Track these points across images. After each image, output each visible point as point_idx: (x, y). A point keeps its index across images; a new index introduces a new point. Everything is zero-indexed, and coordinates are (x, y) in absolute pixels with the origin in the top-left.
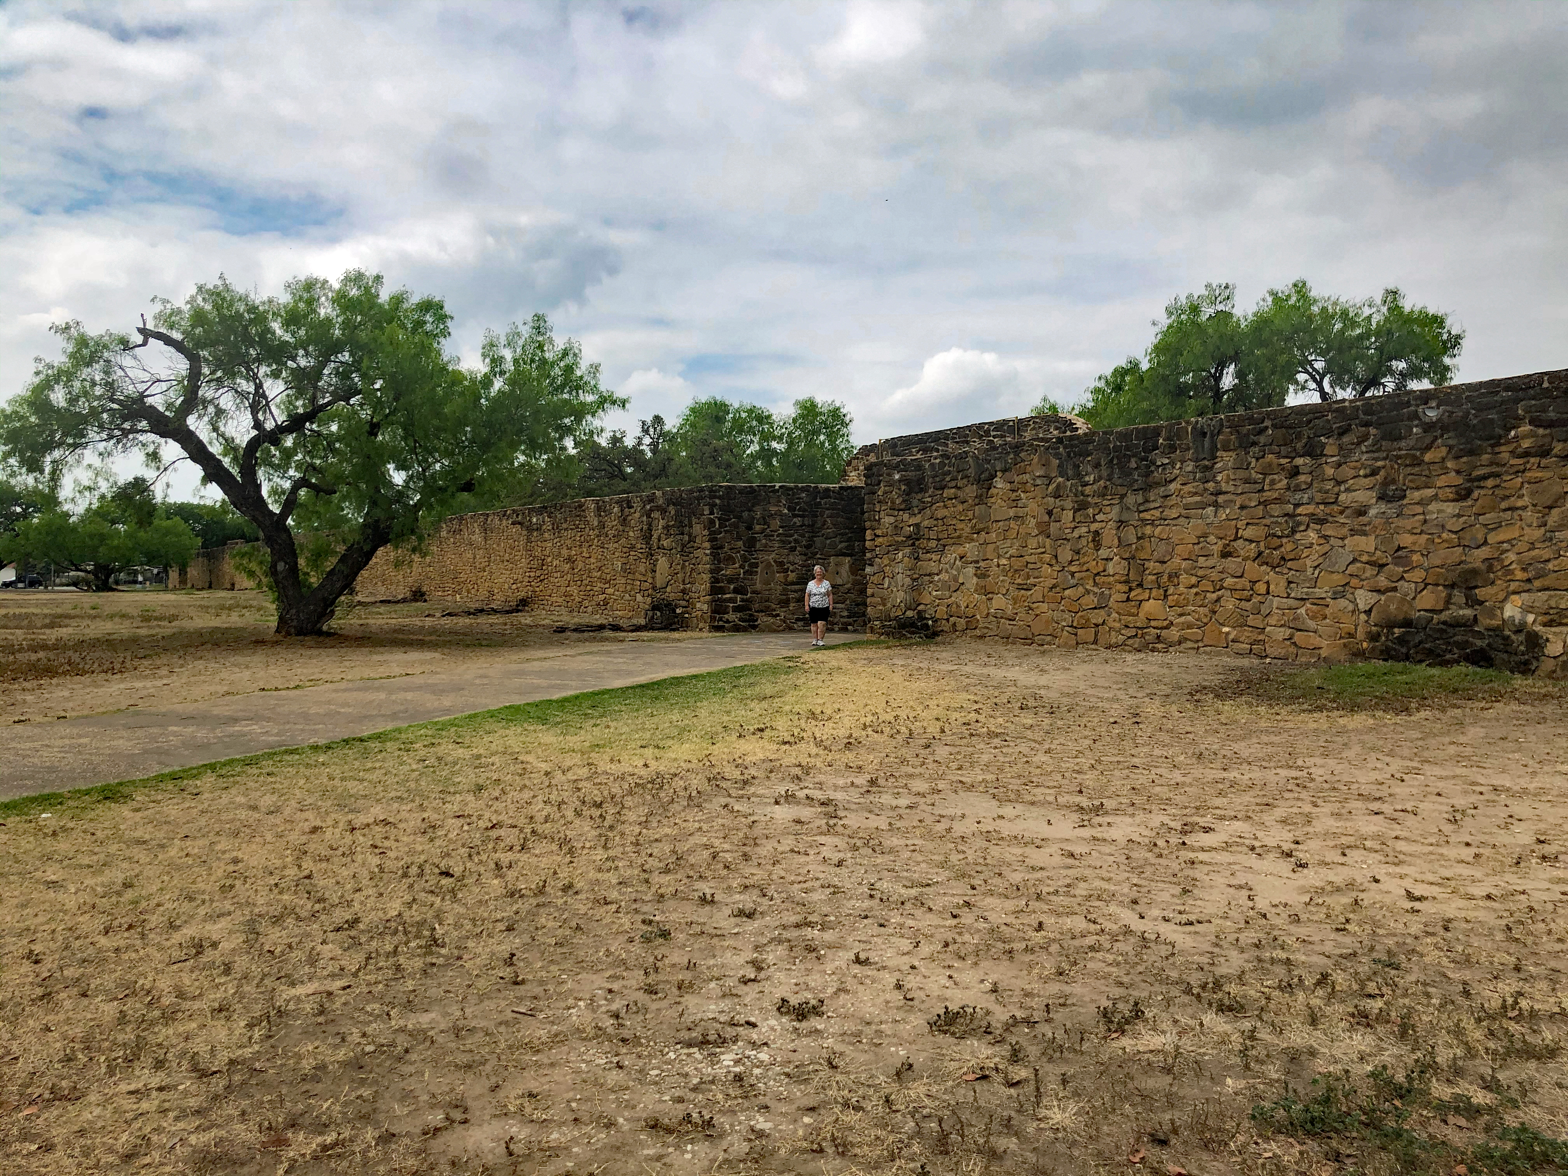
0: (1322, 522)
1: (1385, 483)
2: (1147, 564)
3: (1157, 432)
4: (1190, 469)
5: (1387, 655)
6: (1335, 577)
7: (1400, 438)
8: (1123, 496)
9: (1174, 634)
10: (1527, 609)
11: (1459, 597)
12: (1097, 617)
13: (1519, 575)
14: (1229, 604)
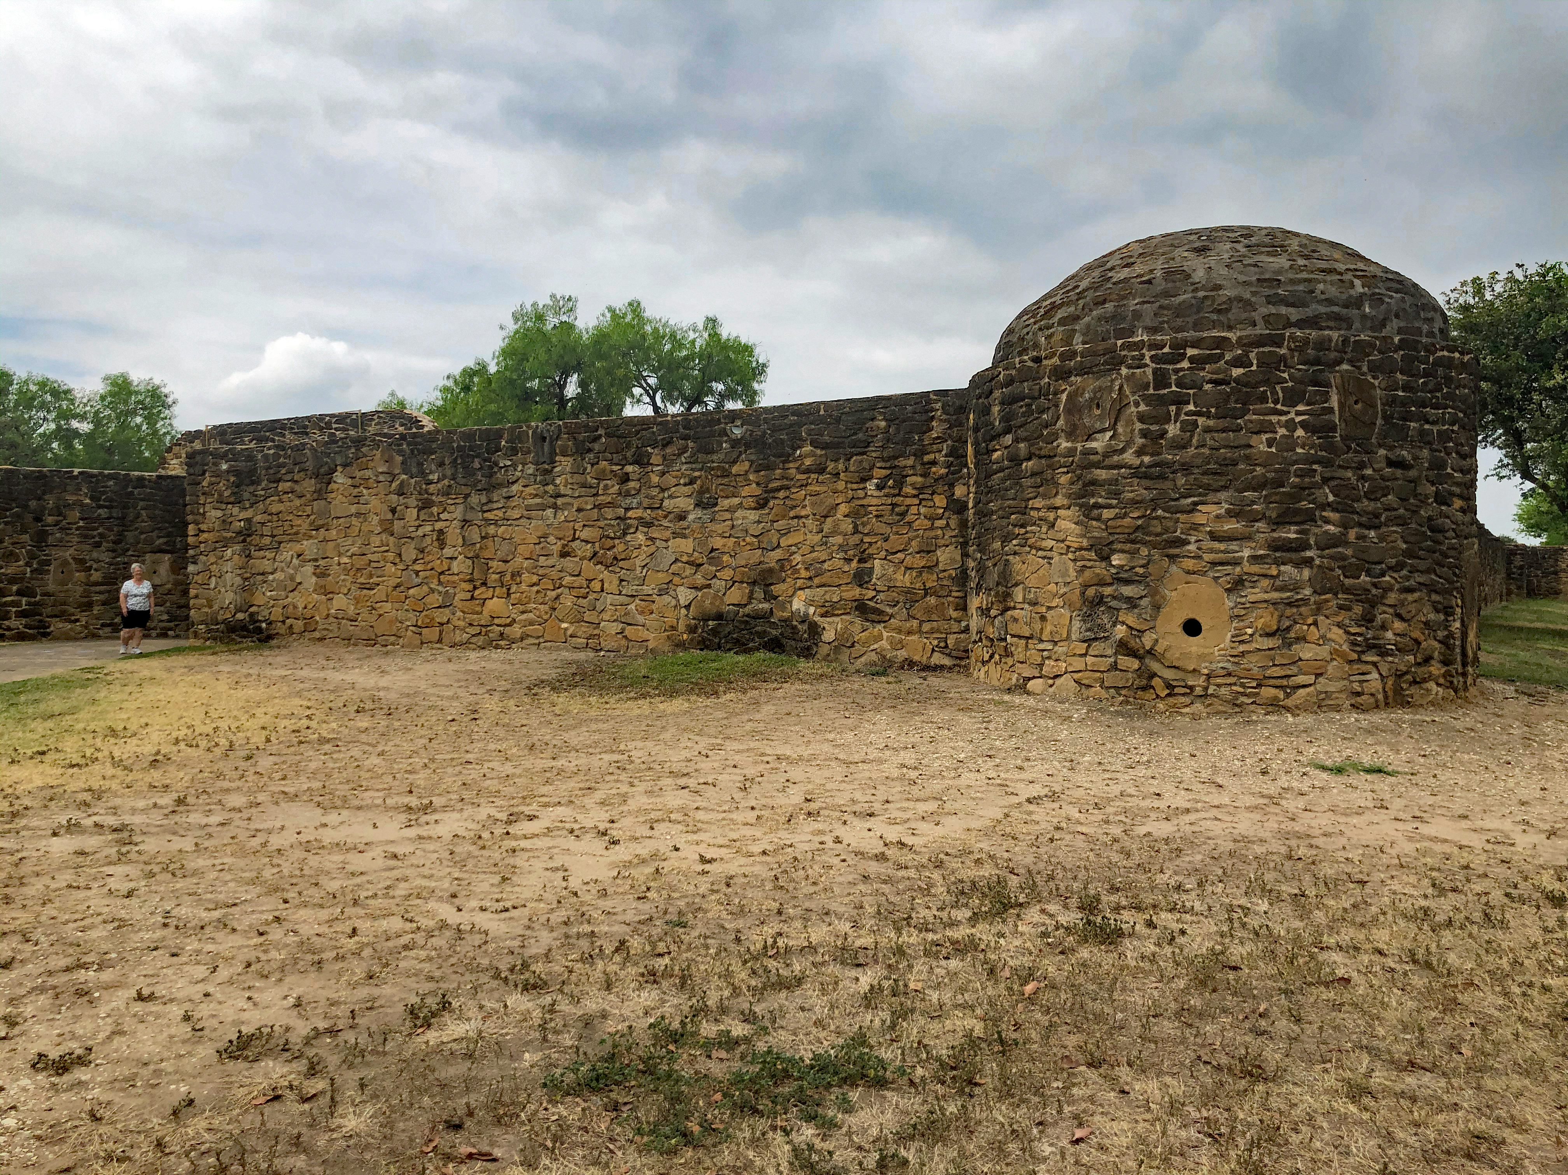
0: (649, 525)
1: (701, 492)
2: (491, 563)
3: (499, 434)
4: (530, 471)
5: (704, 645)
6: (660, 575)
7: (712, 452)
8: (467, 496)
9: (516, 631)
10: (810, 603)
11: (759, 593)
12: (442, 616)
13: (804, 574)
14: (568, 601)
